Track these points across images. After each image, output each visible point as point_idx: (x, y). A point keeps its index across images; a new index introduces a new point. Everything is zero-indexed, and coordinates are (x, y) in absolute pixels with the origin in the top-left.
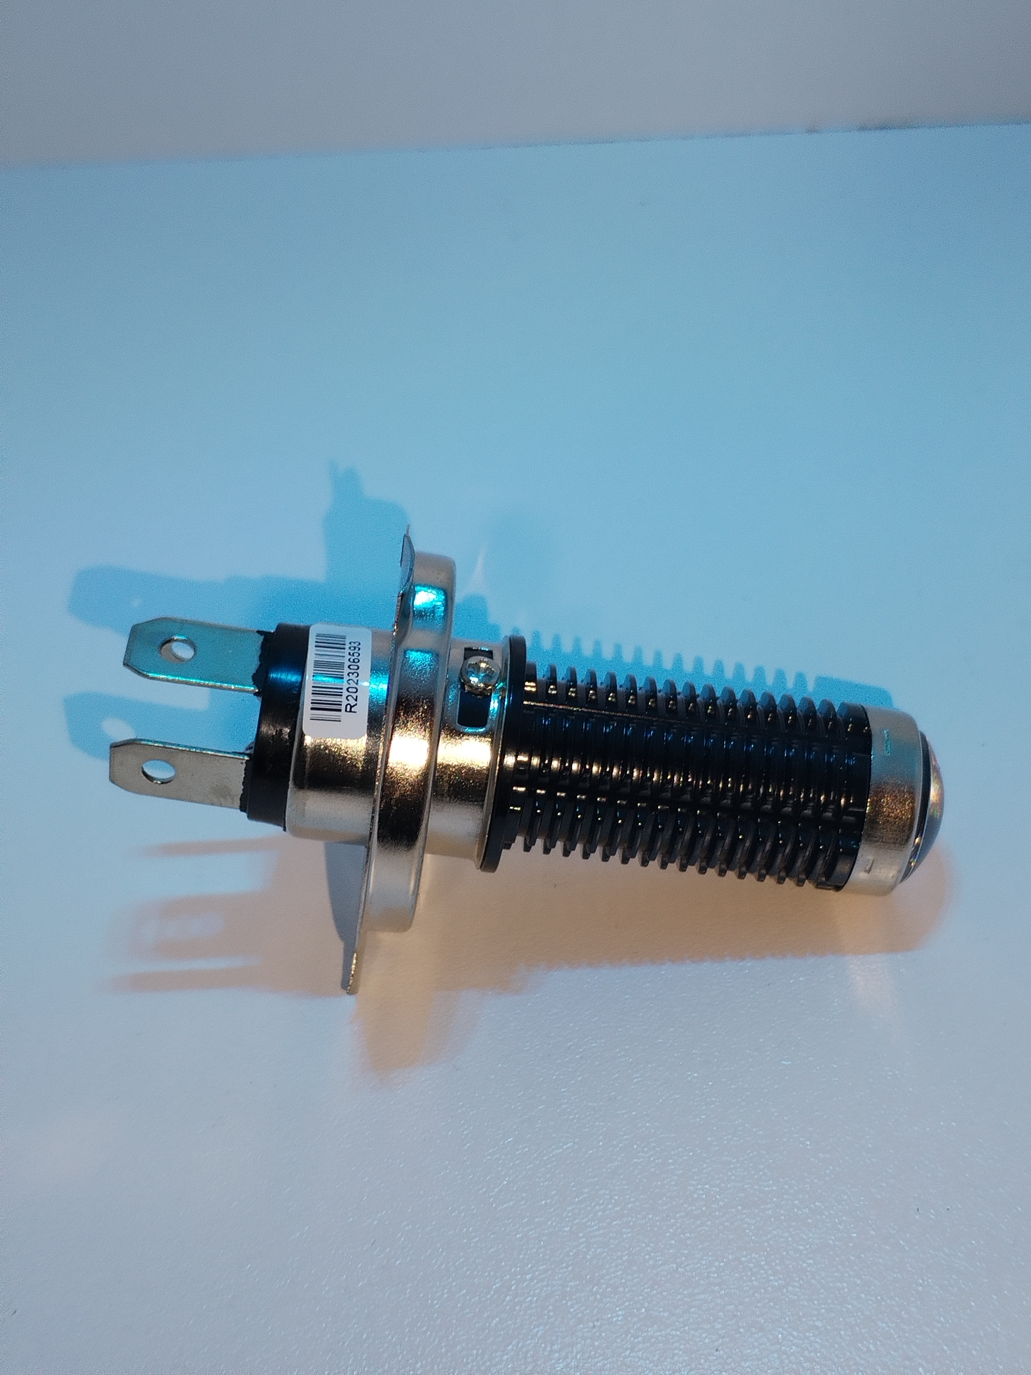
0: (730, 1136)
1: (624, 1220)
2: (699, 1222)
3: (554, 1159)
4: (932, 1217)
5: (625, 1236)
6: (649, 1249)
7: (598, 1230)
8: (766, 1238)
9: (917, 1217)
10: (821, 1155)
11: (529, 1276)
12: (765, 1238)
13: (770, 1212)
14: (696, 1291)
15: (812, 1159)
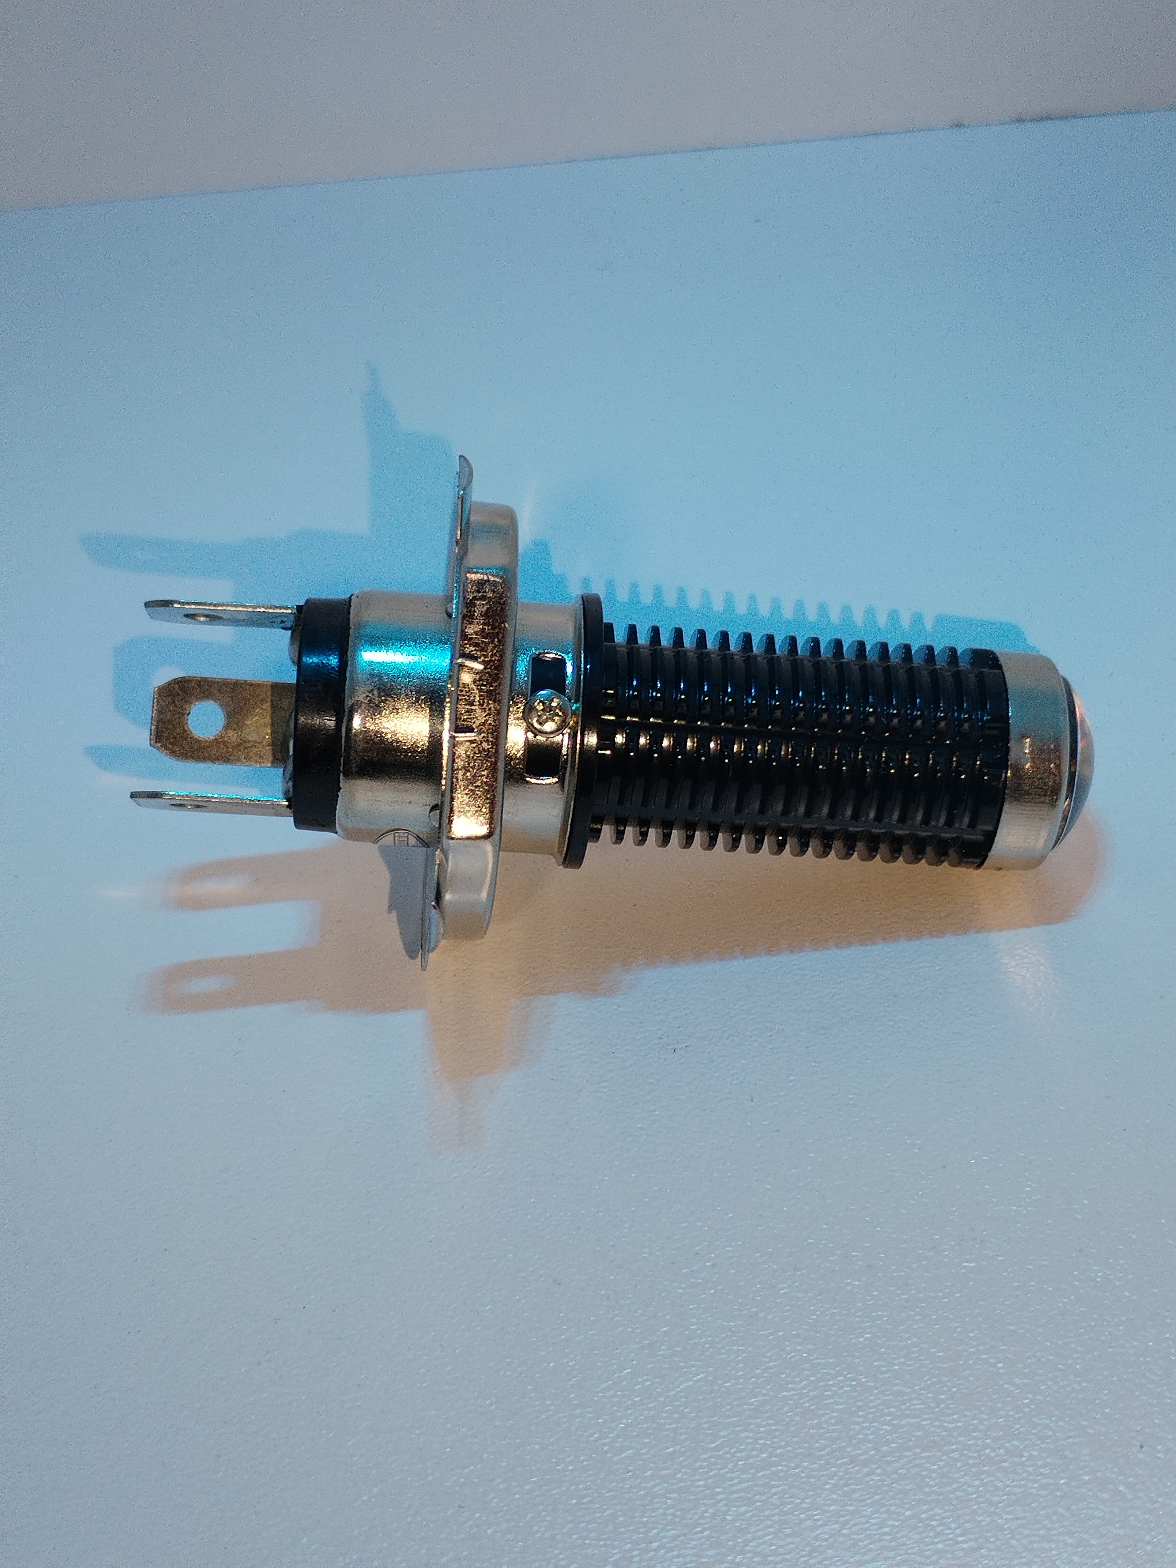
0: (902, 1360)
1: (773, 1469)
2: (866, 1470)
3: (682, 1394)
4: (1160, 1455)
5: (774, 1490)
6: (805, 1505)
7: (739, 1483)
8: (951, 1489)
9: (1141, 1456)
10: (1017, 1381)
11: (655, 1545)
12: (949, 1488)
13: (956, 1455)
14: (865, 1558)
15: (1006, 1386)
